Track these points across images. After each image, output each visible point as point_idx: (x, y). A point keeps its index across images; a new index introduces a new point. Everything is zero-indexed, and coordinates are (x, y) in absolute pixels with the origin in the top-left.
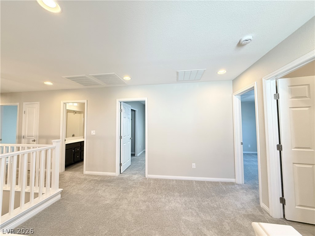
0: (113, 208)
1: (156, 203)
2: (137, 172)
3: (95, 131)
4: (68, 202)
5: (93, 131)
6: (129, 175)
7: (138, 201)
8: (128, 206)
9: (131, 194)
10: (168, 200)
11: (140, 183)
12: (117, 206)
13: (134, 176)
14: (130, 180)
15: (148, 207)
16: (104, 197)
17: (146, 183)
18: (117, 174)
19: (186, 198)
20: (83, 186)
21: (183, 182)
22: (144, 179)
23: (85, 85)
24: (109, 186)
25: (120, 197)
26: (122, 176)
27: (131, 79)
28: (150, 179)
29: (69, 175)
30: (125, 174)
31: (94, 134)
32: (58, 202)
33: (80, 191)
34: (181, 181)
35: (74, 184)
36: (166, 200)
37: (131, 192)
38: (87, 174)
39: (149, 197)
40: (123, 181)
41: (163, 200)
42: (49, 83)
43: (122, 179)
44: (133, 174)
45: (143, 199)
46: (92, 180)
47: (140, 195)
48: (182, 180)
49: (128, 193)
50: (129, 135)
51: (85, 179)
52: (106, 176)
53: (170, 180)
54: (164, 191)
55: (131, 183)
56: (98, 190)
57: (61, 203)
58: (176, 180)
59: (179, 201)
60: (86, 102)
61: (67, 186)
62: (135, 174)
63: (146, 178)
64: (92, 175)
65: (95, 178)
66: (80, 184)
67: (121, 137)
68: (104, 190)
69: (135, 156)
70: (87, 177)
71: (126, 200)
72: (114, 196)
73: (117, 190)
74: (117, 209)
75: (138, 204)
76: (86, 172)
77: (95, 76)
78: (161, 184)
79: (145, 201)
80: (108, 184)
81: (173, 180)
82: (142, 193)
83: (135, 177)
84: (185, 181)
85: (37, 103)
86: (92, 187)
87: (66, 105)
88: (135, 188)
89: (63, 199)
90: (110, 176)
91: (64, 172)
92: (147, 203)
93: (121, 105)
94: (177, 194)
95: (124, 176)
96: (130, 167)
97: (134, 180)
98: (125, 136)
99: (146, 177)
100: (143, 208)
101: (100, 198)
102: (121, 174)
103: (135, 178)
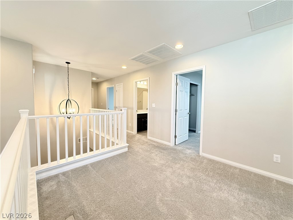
0: (158, 171)
1: (202, 184)
2: (192, 147)
3: (155, 104)
4: (130, 155)
5: (154, 104)
6: (183, 148)
7: (183, 174)
8: (172, 175)
9: (178, 166)
10: (220, 187)
11: (191, 158)
12: (162, 170)
13: (187, 150)
14: (182, 153)
15: (191, 184)
16: (154, 160)
17: (198, 160)
18: (172, 144)
19: (250, 197)
20: (143, 147)
21: (252, 175)
22: (197, 156)
23: (147, 64)
24: (161, 152)
25: (167, 164)
26: (176, 148)
27: (184, 46)
28: (204, 158)
29: (138, 137)
30: (179, 146)
31: (154, 106)
32: (126, 153)
33: (140, 150)
34: (250, 173)
35: (139, 144)
36: (216, 186)
37: (179, 164)
38: (150, 139)
39: (196, 175)
40: (175, 151)
41: (212, 184)
42: (124, 67)
43: (175, 150)
44: (187, 148)
45: (188, 174)
46: (151, 144)
47: (186, 169)
48: (252, 173)
49: (176, 164)
50: (187, 110)
51: (147, 142)
52: (162, 144)
53: (231, 167)
54: (217, 175)
55: (182, 156)
56: (153, 153)
57: (127, 154)
58: (240, 169)
59: (236, 195)
60: (149, 79)
61: (134, 144)
62: (189, 149)
63: (200, 156)
64: (152, 141)
65: (154, 144)
66: (143, 145)
67: (176, 111)
68: (157, 154)
69: (195, 132)
70: (149, 141)
71: (171, 169)
72: (162, 162)
73: (167, 158)
74: (161, 173)
75: (182, 177)
76: (149, 137)
77: (150, 52)
78: (216, 167)
79: (189, 177)
80: (162, 150)
81: (235, 168)
82: (190, 168)
83: (189, 151)
84: (256, 175)
85: (121, 84)
86: (149, 150)
87: (137, 83)
88: (184, 161)
89: (129, 151)
90: (166, 145)
91: (136, 134)
92: (191, 179)
93: (177, 79)
94: (236, 186)
95: (178, 148)
96: (187, 142)
97: (186, 154)
98: (182, 110)
99: (200, 154)
100: (186, 182)
101: (152, 159)
102: (175, 146)
103: (188, 153)
